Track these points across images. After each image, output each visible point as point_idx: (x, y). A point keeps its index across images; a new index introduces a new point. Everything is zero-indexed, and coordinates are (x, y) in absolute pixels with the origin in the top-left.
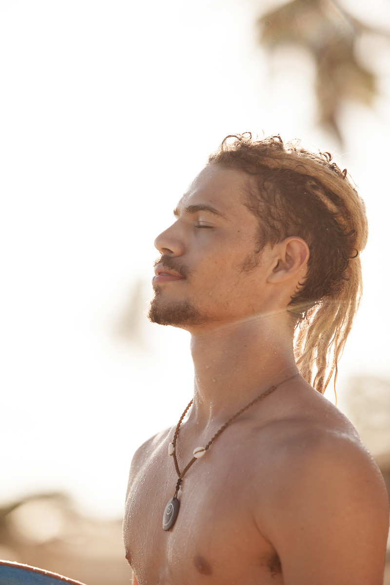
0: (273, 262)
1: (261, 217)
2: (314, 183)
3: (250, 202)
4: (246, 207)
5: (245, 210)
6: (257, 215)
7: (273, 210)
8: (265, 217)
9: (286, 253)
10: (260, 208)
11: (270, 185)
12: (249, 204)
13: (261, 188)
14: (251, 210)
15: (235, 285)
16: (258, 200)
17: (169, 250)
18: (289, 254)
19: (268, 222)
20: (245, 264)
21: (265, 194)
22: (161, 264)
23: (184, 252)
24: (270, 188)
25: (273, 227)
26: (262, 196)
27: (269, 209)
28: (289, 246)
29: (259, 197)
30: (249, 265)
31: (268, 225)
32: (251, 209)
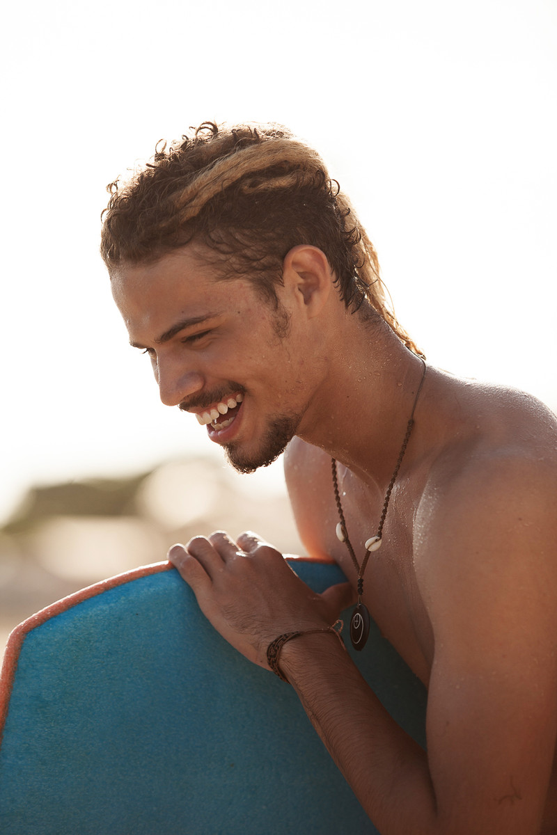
0: (297, 297)
1: (244, 272)
2: (249, 181)
3: (219, 272)
4: (220, 282)
5: (223, 285)
6: (240, 275)
7: (248, 253)
8: (248, 267)
10: (234, 266)
11: (217, 234)
12: (219, 275)
13: (214, 245)
14: (228, 278)
15: (289, 359)
16: (226, 261)
18: (302, 270)
19: (257, 269)
20: (277, 332)
21: (224, 248)
24: (222, 236)
25: (265, 268)
26: (223, 252)
27: (245, 257)
28: (294, 264)
29: (222, 257)
30: (281, 328)
31: (259, 272)
32: (228, 276)
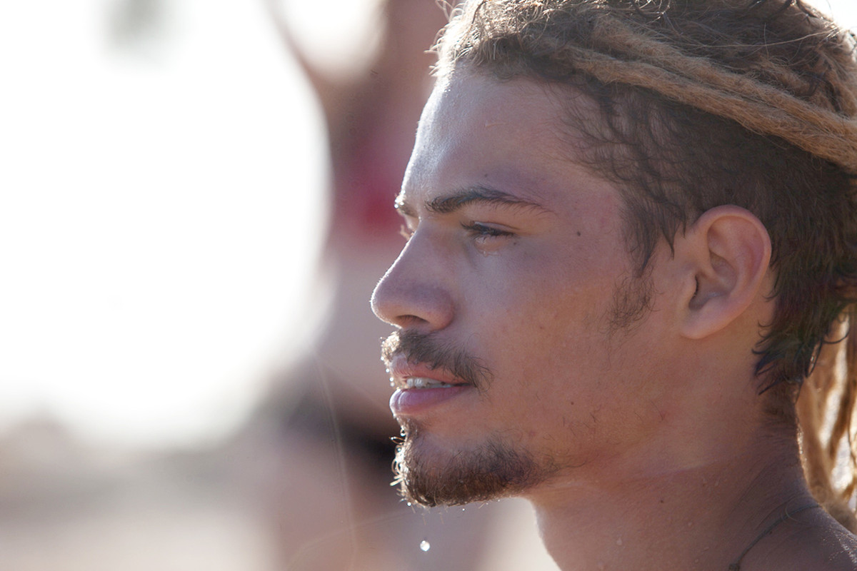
0: (683, 284)
1: (625, 181)
8: (635, 177)
9: (712, 254)
10: (616, 159)
14: (595, 171)
16: (608, 142)
17: (415, 317)
18: (719, 251)
19: (647, 189)
22: (403, 356)
23: (454, 314)
26: (613, 129)
28: (712, 232)
29: (607, 135)
32: (596, 166)
